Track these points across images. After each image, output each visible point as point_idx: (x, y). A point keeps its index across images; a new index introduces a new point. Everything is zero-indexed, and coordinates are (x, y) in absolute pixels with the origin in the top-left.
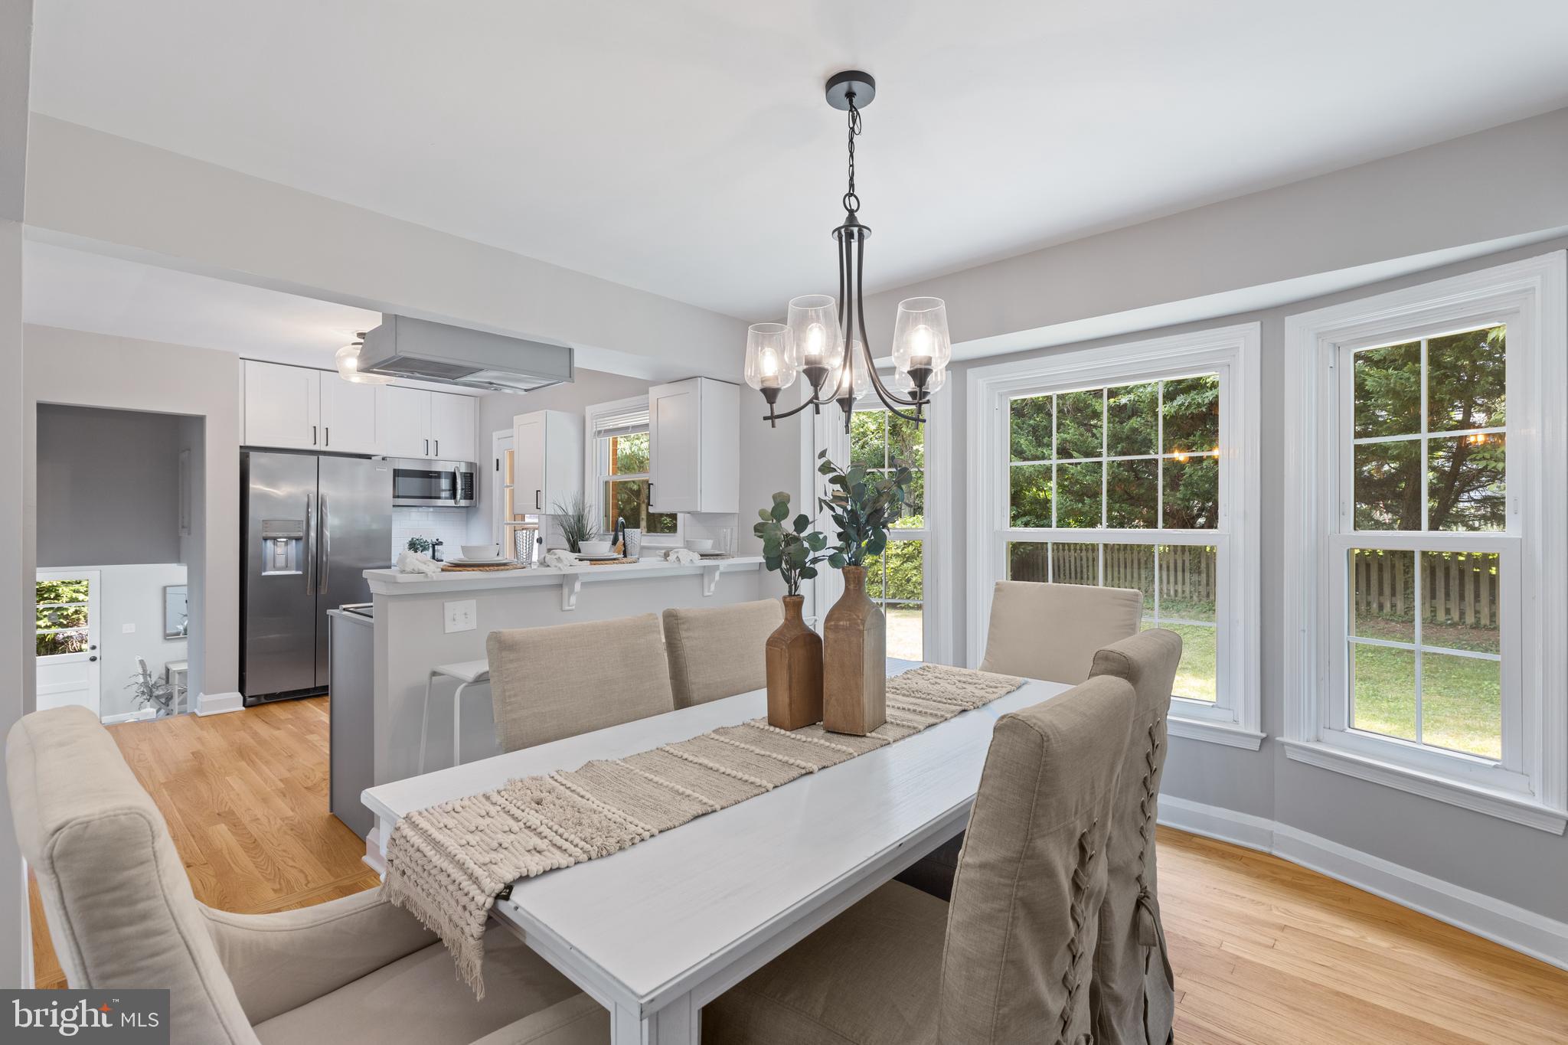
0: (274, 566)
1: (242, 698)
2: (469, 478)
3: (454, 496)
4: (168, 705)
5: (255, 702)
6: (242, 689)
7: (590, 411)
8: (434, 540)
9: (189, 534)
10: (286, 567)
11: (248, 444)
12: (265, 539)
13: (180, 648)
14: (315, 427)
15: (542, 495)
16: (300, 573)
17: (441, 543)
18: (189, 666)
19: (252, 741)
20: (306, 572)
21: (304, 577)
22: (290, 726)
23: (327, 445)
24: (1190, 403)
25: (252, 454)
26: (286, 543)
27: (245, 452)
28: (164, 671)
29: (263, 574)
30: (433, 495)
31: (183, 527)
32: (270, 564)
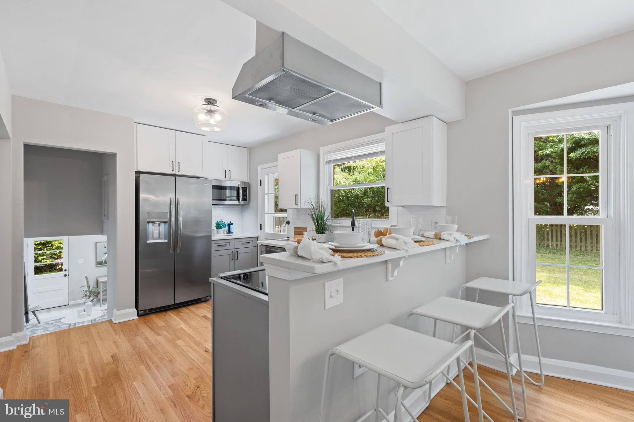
0: (153, 238)
1: (136, 311)
2: (245, 190)
3: (238, 200)
4: (98, 296)
5: (143, 314)
6: (136, 307)
7: (322, 150)
8: (229, 222)
9: (108, 219)
10: (159, 238)
11: (139, 170)
12: (148, 223)
13: (103, 270)
14: (173, 161)
15: (298, 197)
16: (167, 241)
17: (232, 224)
18: (107, 279)
19: (145, 345)
20: (169, 240)
21: (168, 244)
22: (165, 332)
23: (179, 171)
24: (589, 152)
25: (142, 176)
26: (159, 225)
27: (138, 173)
28: (96, 281)
29: (148, 242)
30: (222, 199)
31: (105, 216)
32: (150, 236)
